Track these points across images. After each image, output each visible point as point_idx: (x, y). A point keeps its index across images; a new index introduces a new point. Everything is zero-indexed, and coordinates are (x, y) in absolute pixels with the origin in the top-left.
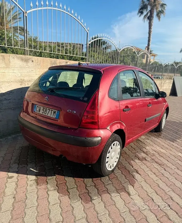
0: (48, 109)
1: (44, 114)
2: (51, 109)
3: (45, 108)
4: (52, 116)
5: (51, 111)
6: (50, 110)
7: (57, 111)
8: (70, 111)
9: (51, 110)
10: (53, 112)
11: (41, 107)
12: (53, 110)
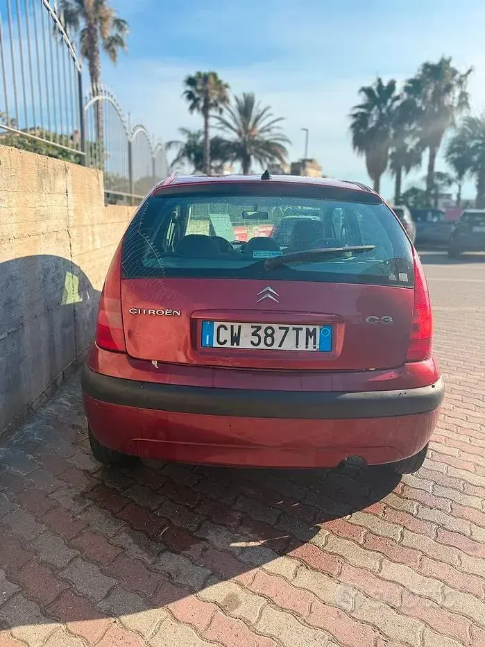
0: (276, 327)
1: (262, 346)
2: (291, 327)
3: (264, 326)
4: (302, 347)
5: (292, 333)
6: (287, 329)
7: (318, 328)
8: (373, 320)
9: (294, 329)
10: (303, 334)
11: (240, 327)
12: (304, 327)
